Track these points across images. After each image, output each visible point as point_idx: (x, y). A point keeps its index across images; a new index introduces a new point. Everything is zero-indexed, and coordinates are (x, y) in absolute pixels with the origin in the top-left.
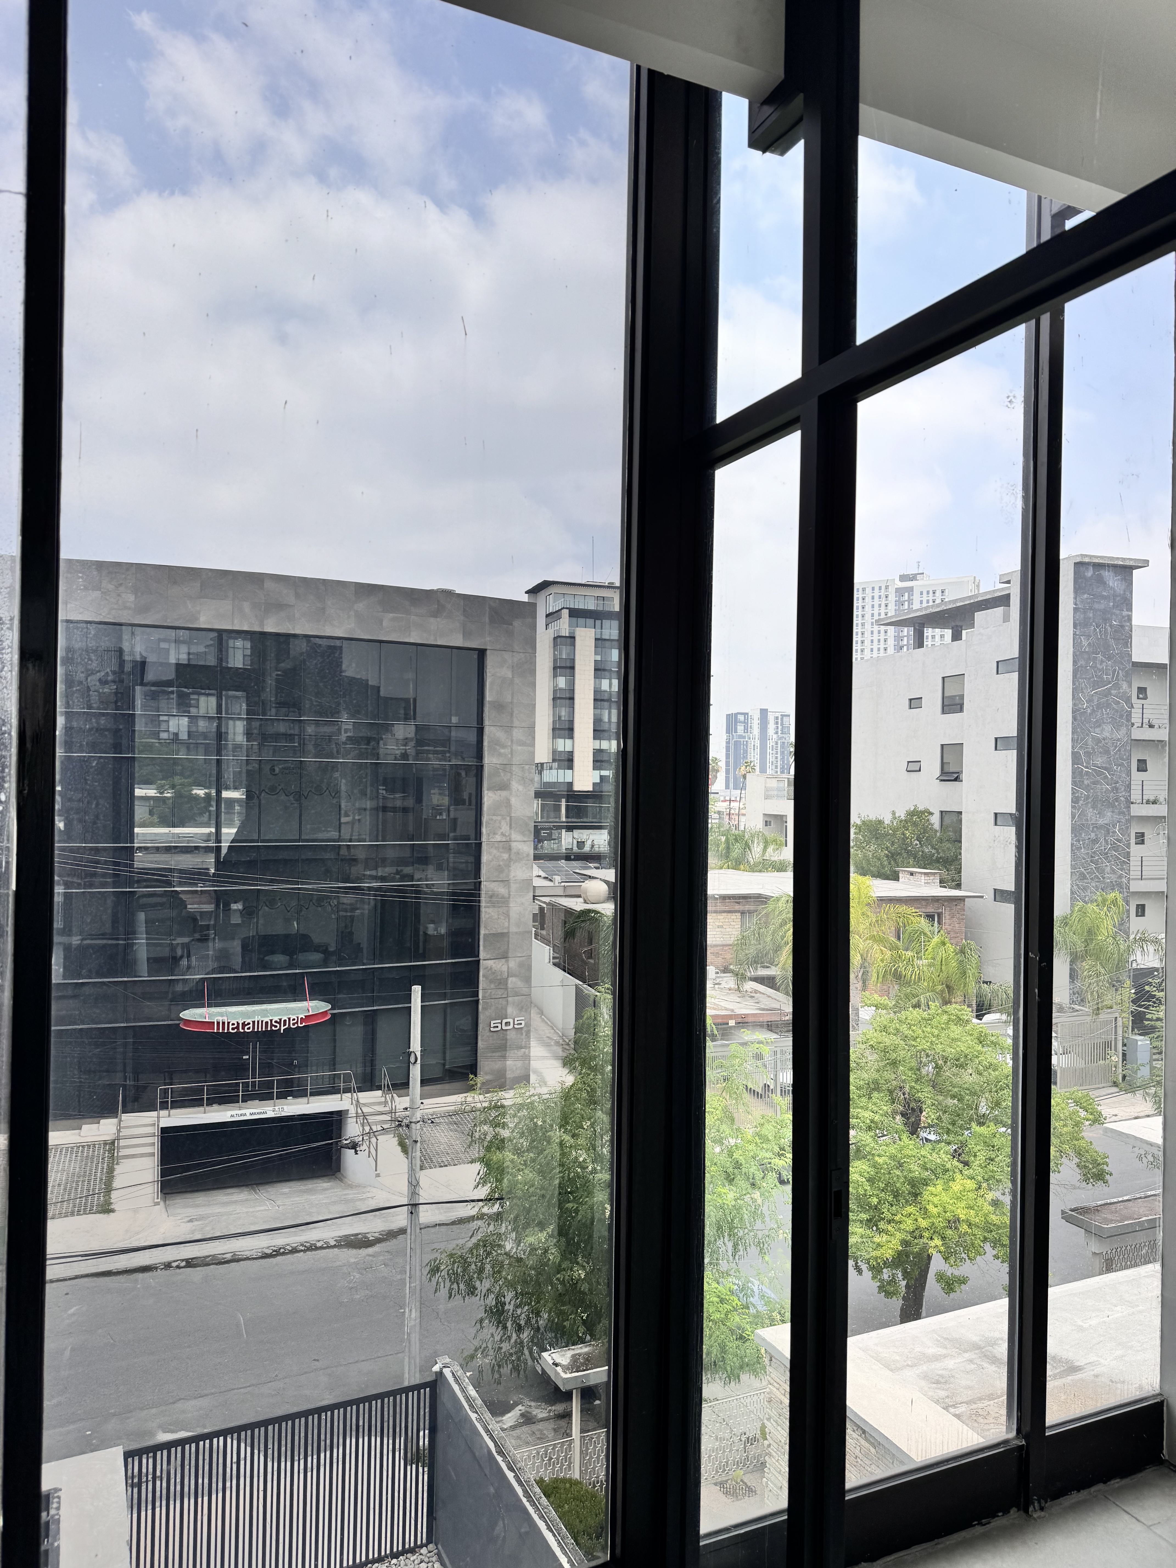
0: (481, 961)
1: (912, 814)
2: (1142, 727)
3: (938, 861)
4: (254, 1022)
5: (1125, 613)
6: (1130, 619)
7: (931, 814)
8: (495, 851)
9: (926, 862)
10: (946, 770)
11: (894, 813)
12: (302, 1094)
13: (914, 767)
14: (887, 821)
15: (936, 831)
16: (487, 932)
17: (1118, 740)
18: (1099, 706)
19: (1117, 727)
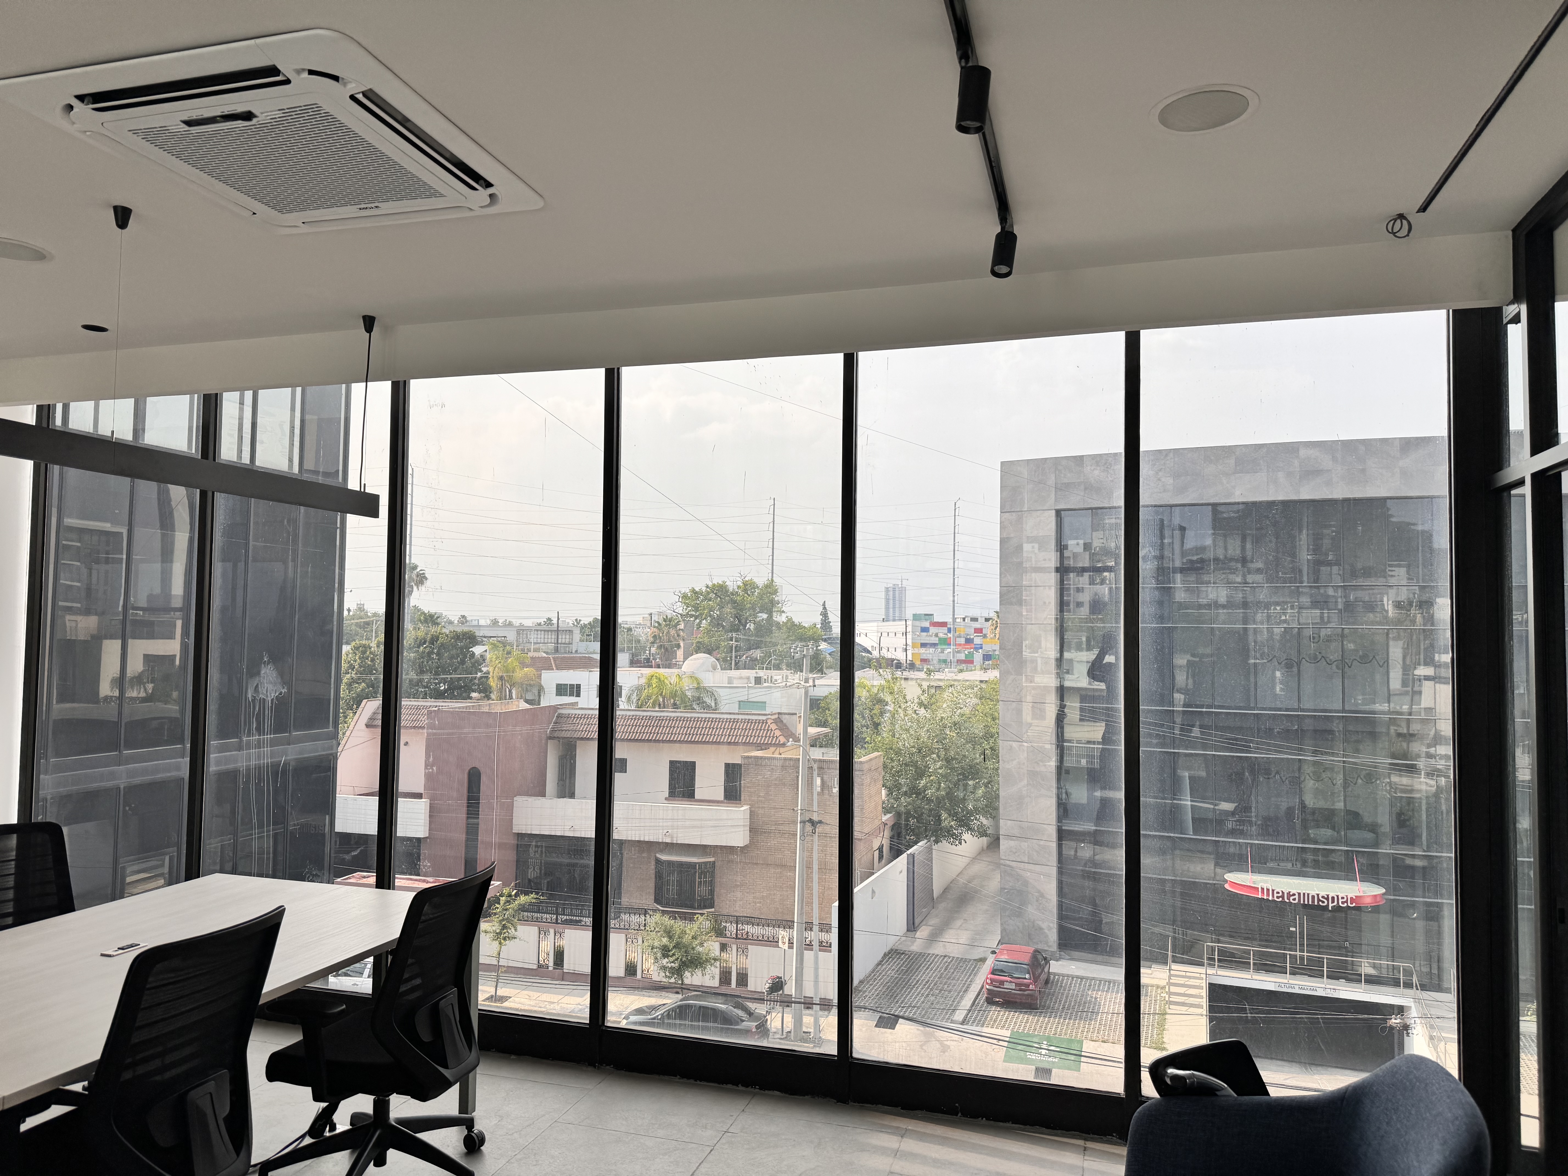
4: (1299, 894)
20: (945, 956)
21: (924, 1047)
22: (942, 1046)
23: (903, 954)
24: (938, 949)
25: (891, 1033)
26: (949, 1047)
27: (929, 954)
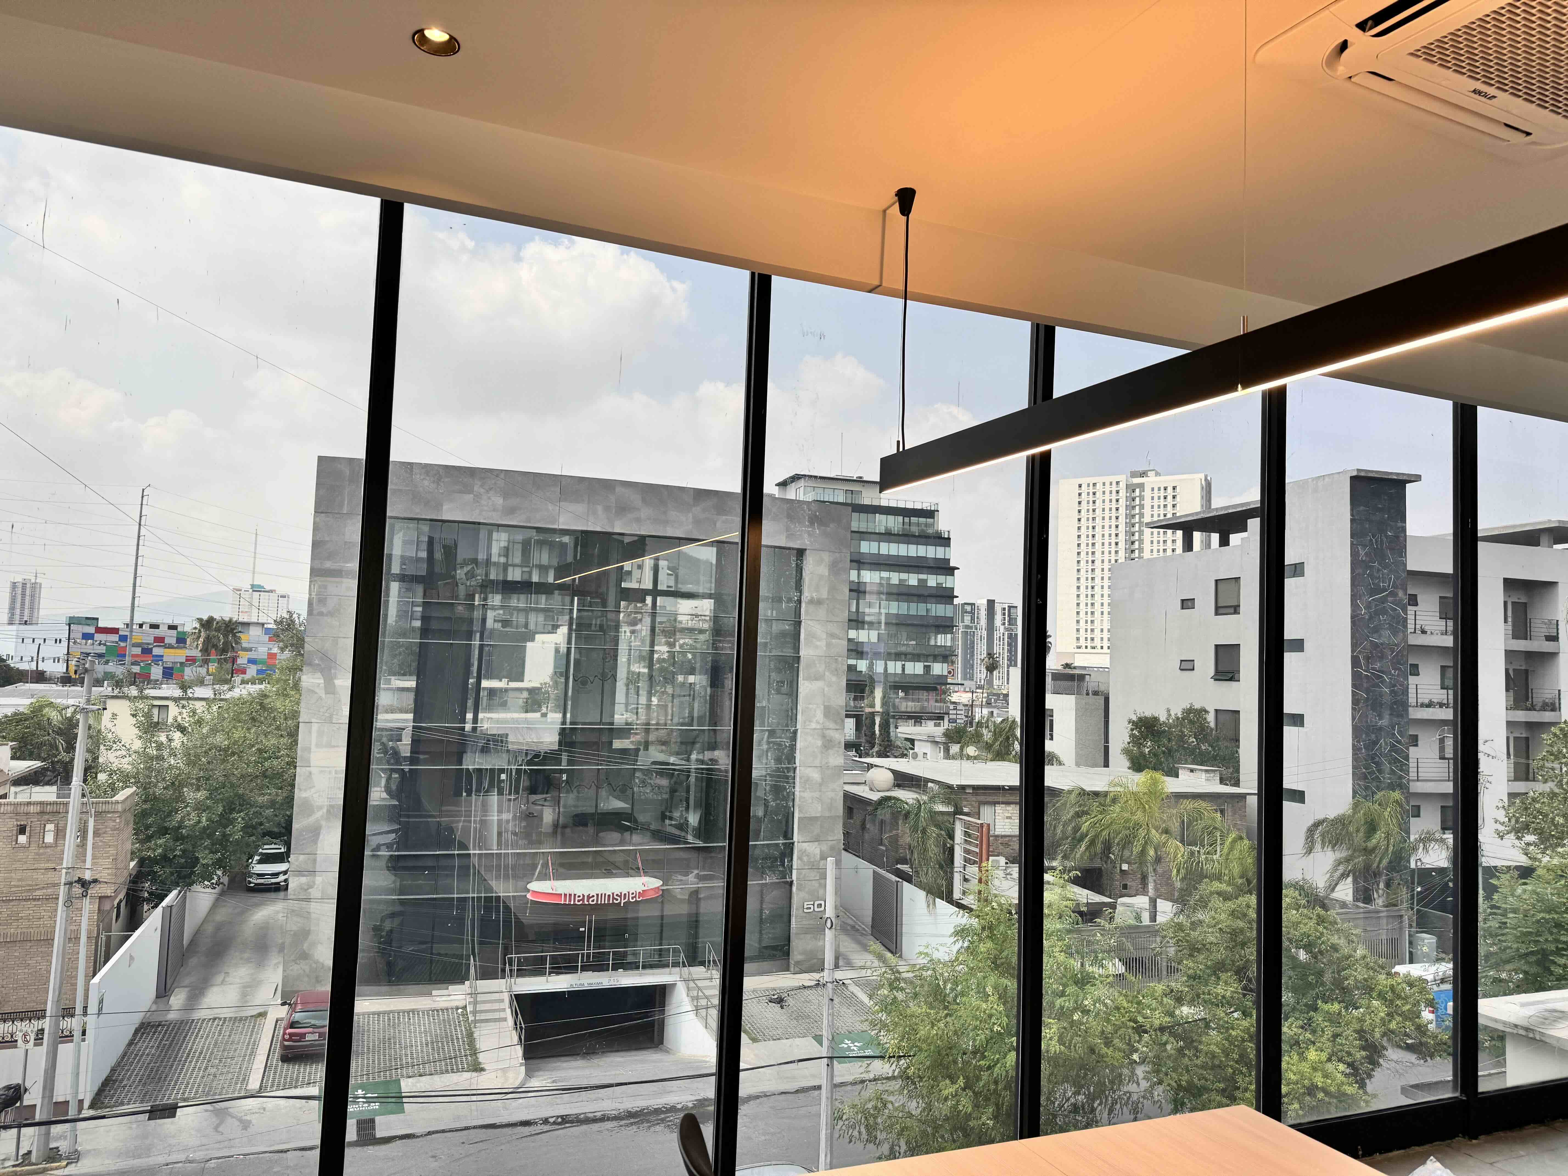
0: (796, 844)
1: (1189, 711)
2: (1415, 632)
3: (1215, 758)
4: (598, 895)
5: (1400, 524)
6: (1404, 530)
7: (1207, 712)
8: (810, 739)
9: (1201, 759)
10: (1220, 669)
11: (1168, 710)
12: (634, 966)
13: (1187, 666)
14: (1163, 718)
15: (1212, 729)
16: (802, 815)
17: (1396, 645)
18: (1377, 613)
19: (1395, 633)
20: (215, 1019)
21: (219, 1129)
22: (241, 1123)
23: (159, 1025)
24: (203, 1012)
25: (172, 1123)
26: (250, 1122)
27: (193, 1020)
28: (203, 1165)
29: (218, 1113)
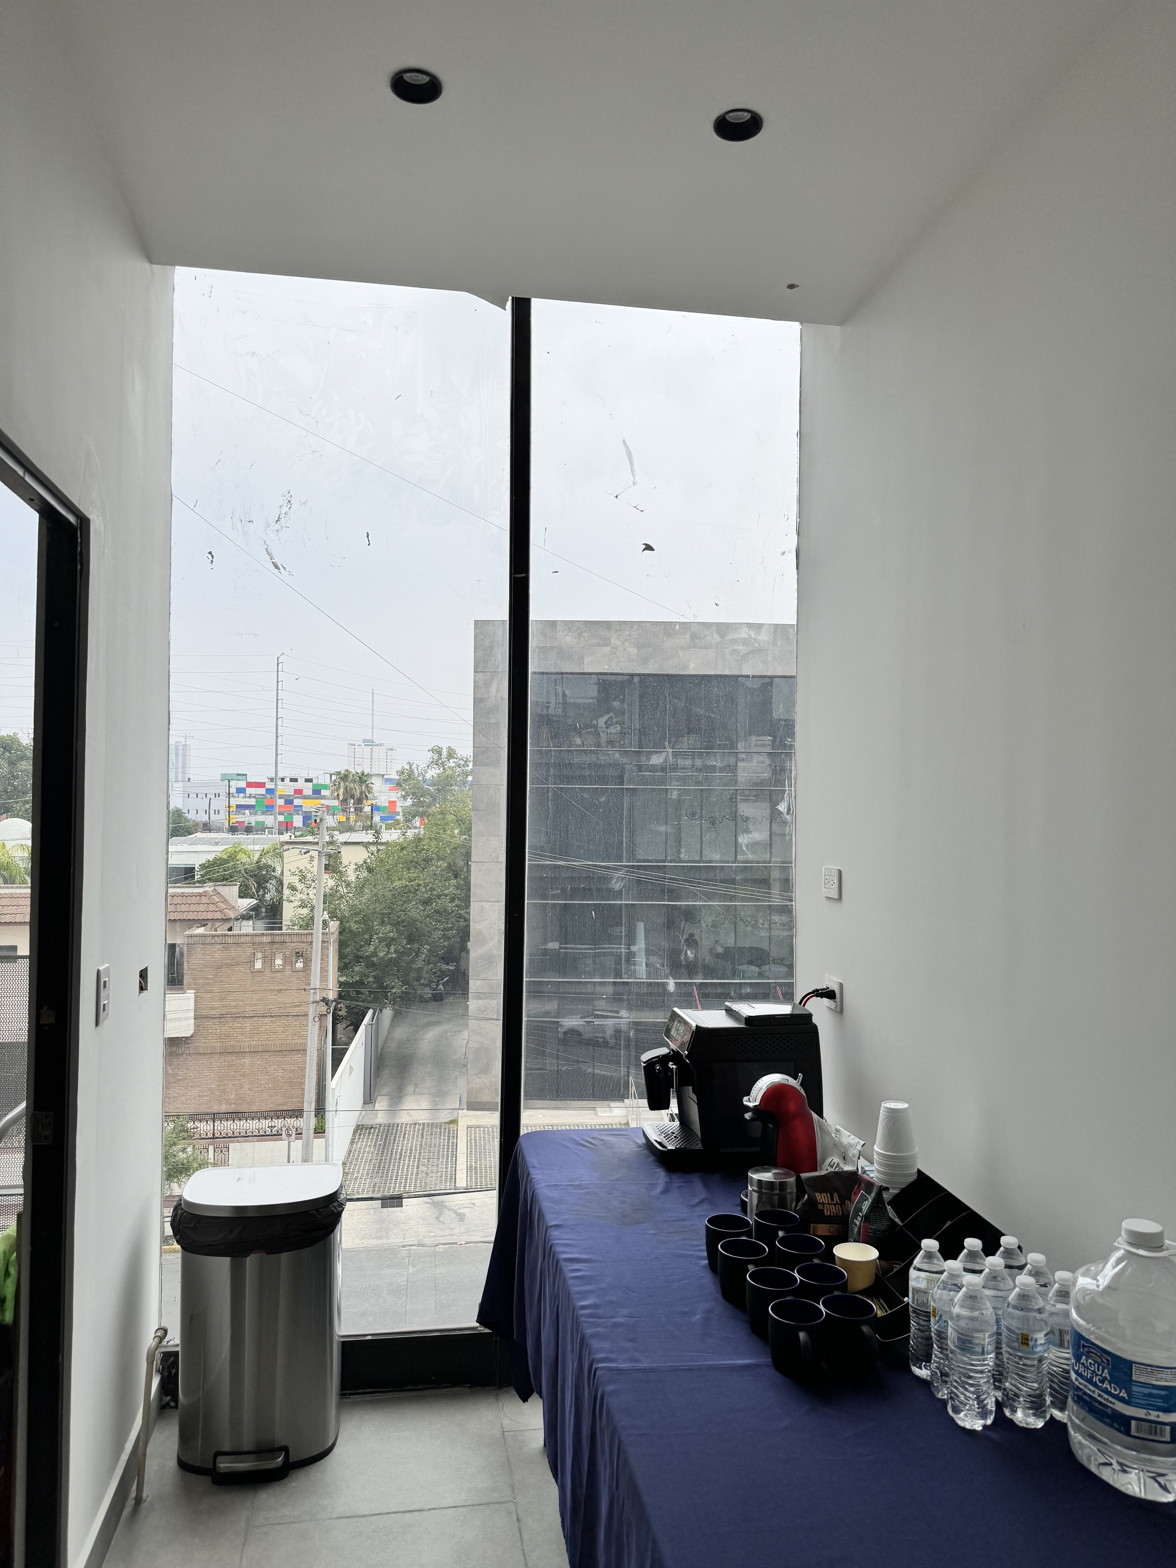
20: (415, 1124)
21: (440, 1219)
22: (457, 1215)
23: (371, 1127)
24: (404, 1118)
25: (401, 1211)
26: (464, 1215)
27: (398, 1124)
28: (433, 1248)
29: (436, 1205)
